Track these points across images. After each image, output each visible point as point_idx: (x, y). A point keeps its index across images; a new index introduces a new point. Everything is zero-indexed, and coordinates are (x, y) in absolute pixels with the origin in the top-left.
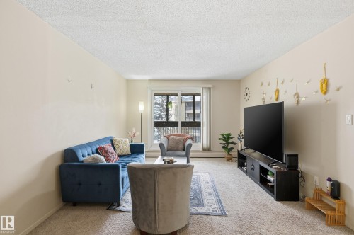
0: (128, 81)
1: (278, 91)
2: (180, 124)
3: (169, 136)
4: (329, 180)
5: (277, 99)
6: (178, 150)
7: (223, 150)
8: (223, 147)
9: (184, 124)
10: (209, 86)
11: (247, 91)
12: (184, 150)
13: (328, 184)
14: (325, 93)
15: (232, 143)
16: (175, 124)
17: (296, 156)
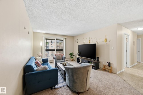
0: (34, 32)
1: (90, 41)
2: (55, 50)
3: (56, 54)
4: (108, 62)
5: (90, 43)
6: (60, 59)
7: (70, 58)
8: (70, 57)
9: (57, 50)
10: (66, 38)
11: (77, 40)
12: (62, 59)
13: (108, 63)
14: (106, 42)
15: (73, 55)
16: (54, 50)
17: (98, 58)
